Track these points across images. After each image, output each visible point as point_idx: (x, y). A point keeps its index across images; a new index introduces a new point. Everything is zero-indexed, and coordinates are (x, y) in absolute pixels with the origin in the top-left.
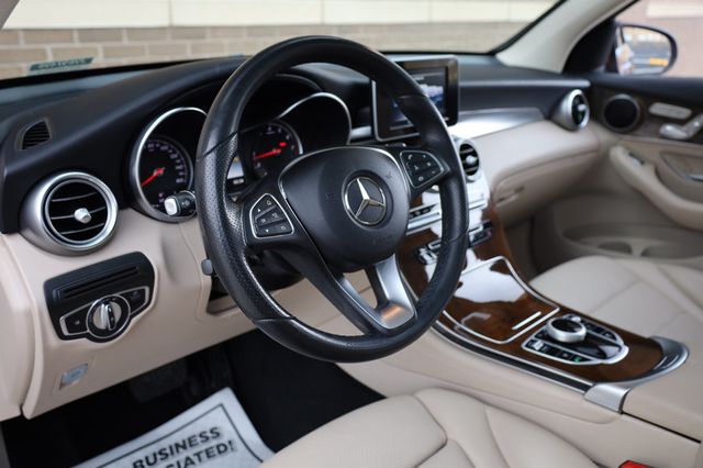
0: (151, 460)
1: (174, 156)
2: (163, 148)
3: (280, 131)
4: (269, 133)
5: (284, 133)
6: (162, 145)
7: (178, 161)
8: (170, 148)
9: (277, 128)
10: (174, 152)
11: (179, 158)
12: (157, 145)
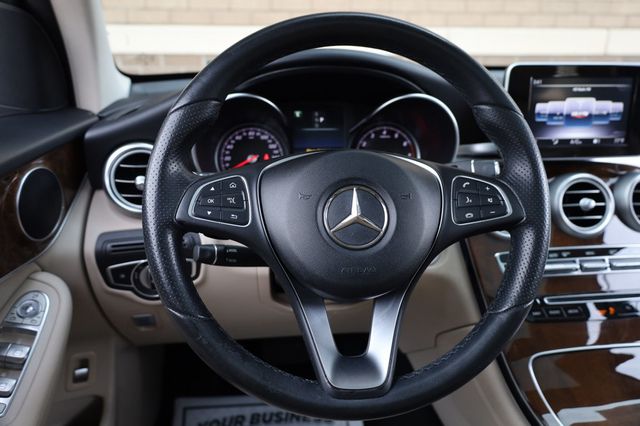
0: (267, 418)
1: (272, 146)
2: (264, 137)
3: (396, 136)
4: (382, 137)
5: (401, 139)
6: (263, 134)
7: (276, 152)
8: (270, 138)
9: (394, 132)
10: (274, 142)
11: (277, 148)
12: (258, 134)
